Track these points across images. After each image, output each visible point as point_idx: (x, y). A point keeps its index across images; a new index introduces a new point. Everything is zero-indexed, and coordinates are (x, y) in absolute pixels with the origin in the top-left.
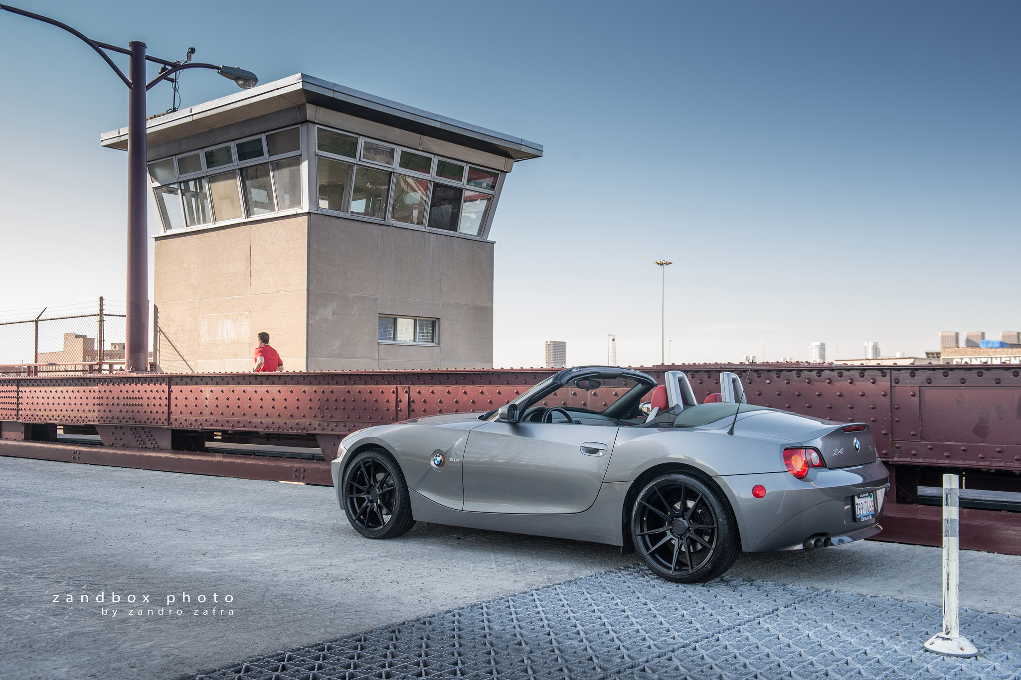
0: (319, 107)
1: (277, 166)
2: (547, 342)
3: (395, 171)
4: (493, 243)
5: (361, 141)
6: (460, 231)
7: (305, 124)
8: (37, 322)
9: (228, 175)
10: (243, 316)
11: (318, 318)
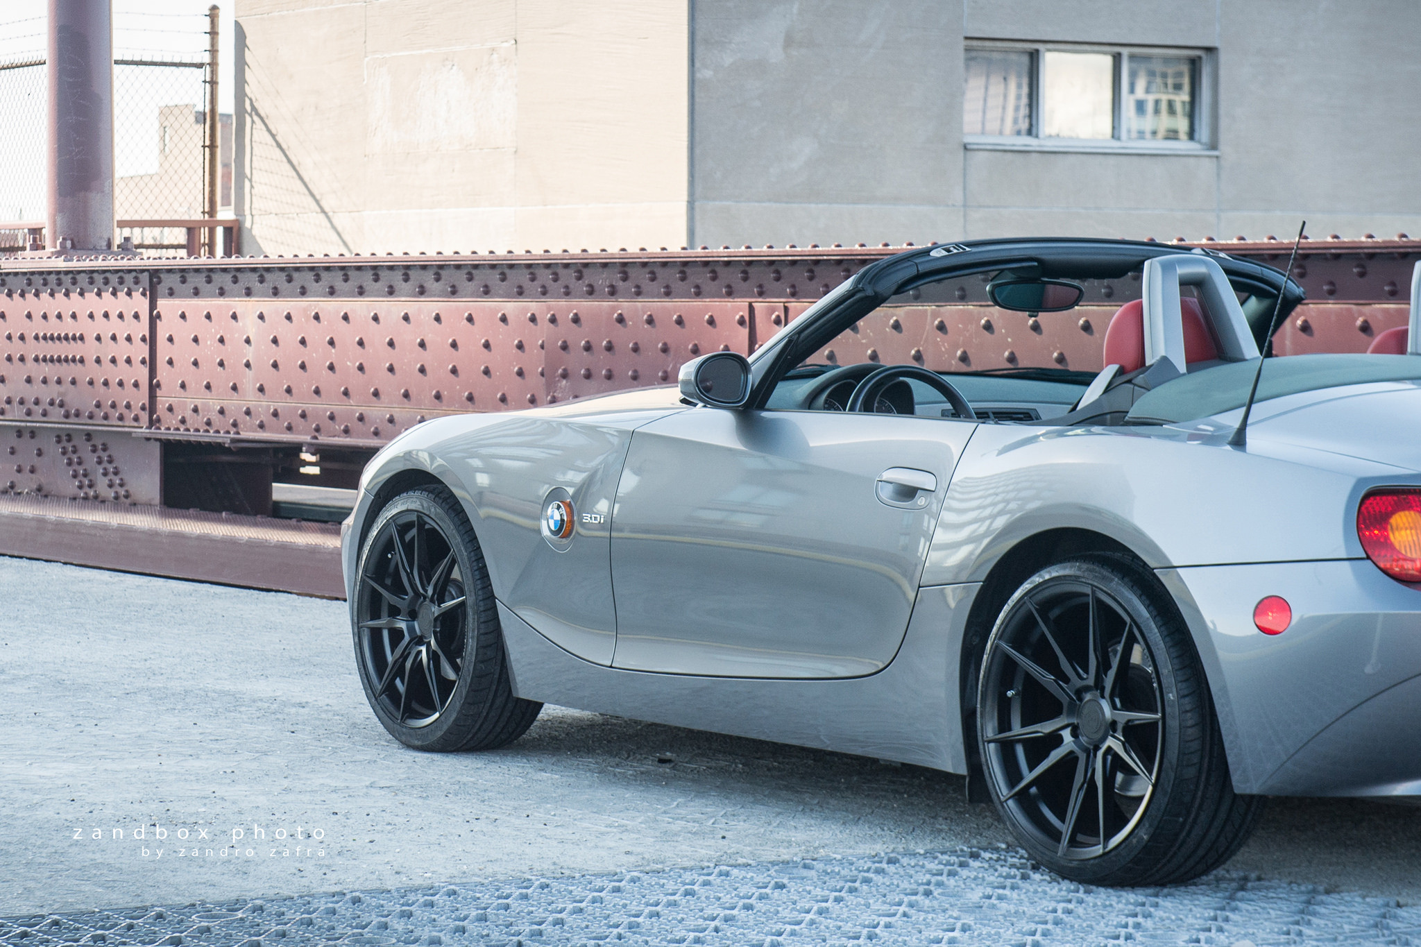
10: (495, 56)
11: (728, 60)
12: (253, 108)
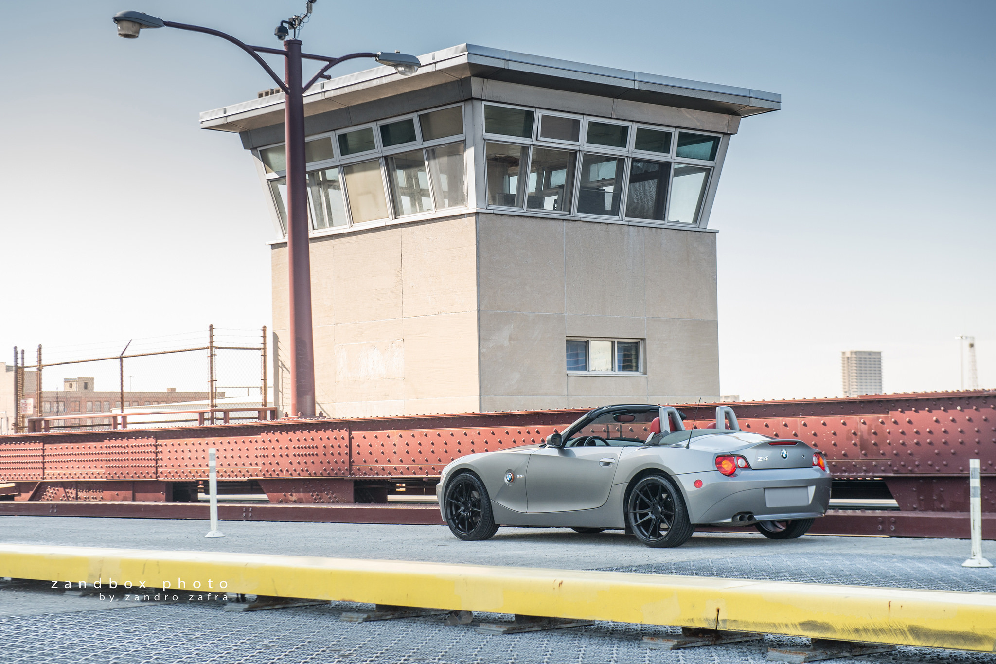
0: (486, 80)
1: (433, 153)
2: (844, 353)
3: (581, 149)
4: (714, 233)
5: (538, 115)
6: (669, 220)
7: (470, 101)
8: (121, 358)
9: (366, 165)
10: (394, 344)
11: (491, 345)
12: (282, 365)
